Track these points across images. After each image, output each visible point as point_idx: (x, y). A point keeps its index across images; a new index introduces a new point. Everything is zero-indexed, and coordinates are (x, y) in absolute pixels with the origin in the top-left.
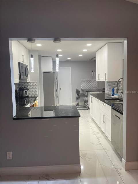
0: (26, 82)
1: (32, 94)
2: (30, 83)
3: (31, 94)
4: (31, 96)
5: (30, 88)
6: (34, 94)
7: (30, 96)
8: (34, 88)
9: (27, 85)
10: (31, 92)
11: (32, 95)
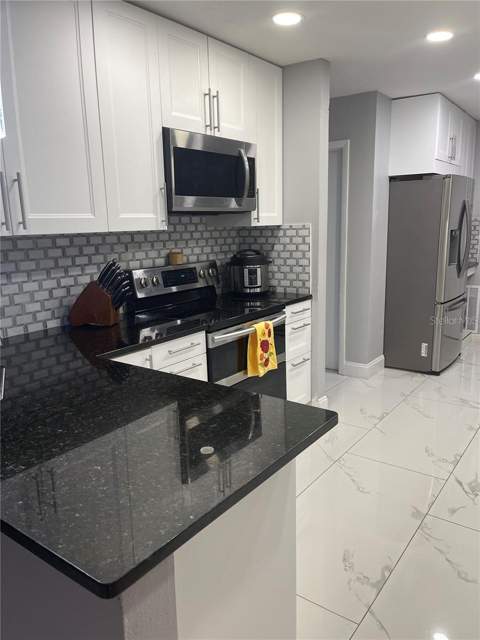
0: (244, 228)
1: (288, 283)
2: (281, 233)
3: (283, 283)
4: (285, 294)
5: (283, 255)
6: (296, 284)
7: (280, 290)
8: (299, 255)
9: (270, 240)
10: (285, 274)
11: (289, 290)
